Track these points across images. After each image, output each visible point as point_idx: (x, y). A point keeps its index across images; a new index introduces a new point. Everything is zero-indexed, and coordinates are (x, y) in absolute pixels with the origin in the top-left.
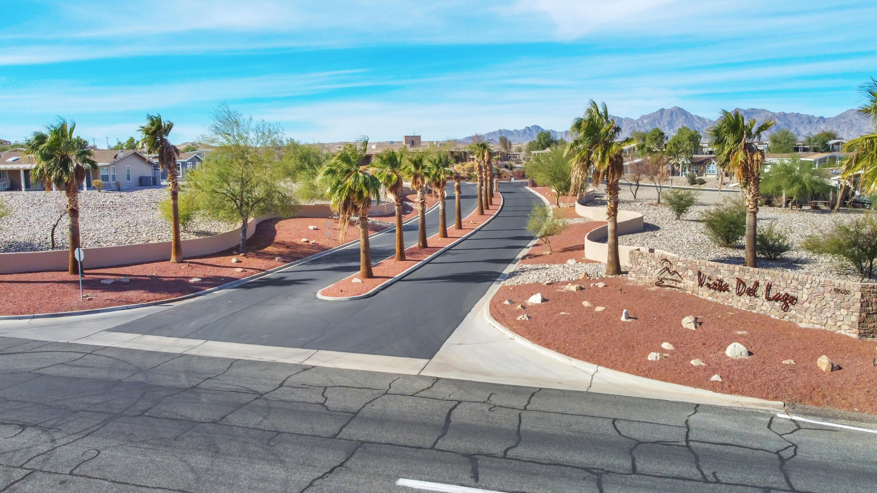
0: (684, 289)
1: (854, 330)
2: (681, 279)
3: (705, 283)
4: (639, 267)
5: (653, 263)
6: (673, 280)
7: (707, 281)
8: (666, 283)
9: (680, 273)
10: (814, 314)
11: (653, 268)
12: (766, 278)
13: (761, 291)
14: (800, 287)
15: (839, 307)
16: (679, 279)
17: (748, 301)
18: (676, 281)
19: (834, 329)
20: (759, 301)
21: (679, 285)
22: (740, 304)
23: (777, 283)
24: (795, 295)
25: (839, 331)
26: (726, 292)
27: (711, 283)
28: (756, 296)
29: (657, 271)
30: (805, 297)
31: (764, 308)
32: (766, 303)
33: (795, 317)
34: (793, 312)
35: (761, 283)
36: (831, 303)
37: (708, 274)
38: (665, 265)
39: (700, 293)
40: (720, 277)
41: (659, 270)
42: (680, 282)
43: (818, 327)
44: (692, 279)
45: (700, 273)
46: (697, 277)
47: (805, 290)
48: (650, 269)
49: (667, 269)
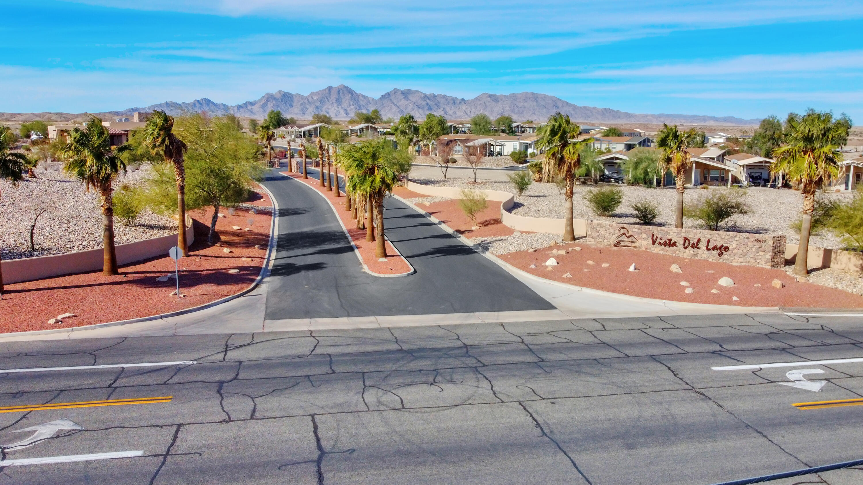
0: (639, 247)
1: (768, 264)
2: (636, 241)
3: (657, 242)
4: (597, 234)
5: (611, 230)
6: (629, 242)
7: (659, 240)
8: (622, 244)
10: (741, 256)
11: (611, 234)
12: (706, 236)
13: (703, 245)
14: (731, 240)
15: (758, 250)
16: (634, 240)
17: (692, 252)
18: (632, 242)
19: (754, 264)
20: (700, 251)
21: (634, 245)
22: (685, 254)
23: (714, 238)
24: (728, 245)
25: (758, 266)
26: (675, 247)
27: (662, 242)
28: (698, 248)
29: (615, 236)
30: (735, 246)
31: (704, 255)
32: (707, 253)
33: (728, 259)
34: (726, 256)
35: (702, 239)
36: (753, 249)
37: (659, 236)
38: (622, 231)
39: (653, 249)
40: (670, 237)
41: (617, 235)
42: (635, 242)
43: (743, 264)
44: (645, 240)
45: (653, 235)
46: (650, 238)
47: (735, 242)
48: (608, 234)
49: (624, 234)
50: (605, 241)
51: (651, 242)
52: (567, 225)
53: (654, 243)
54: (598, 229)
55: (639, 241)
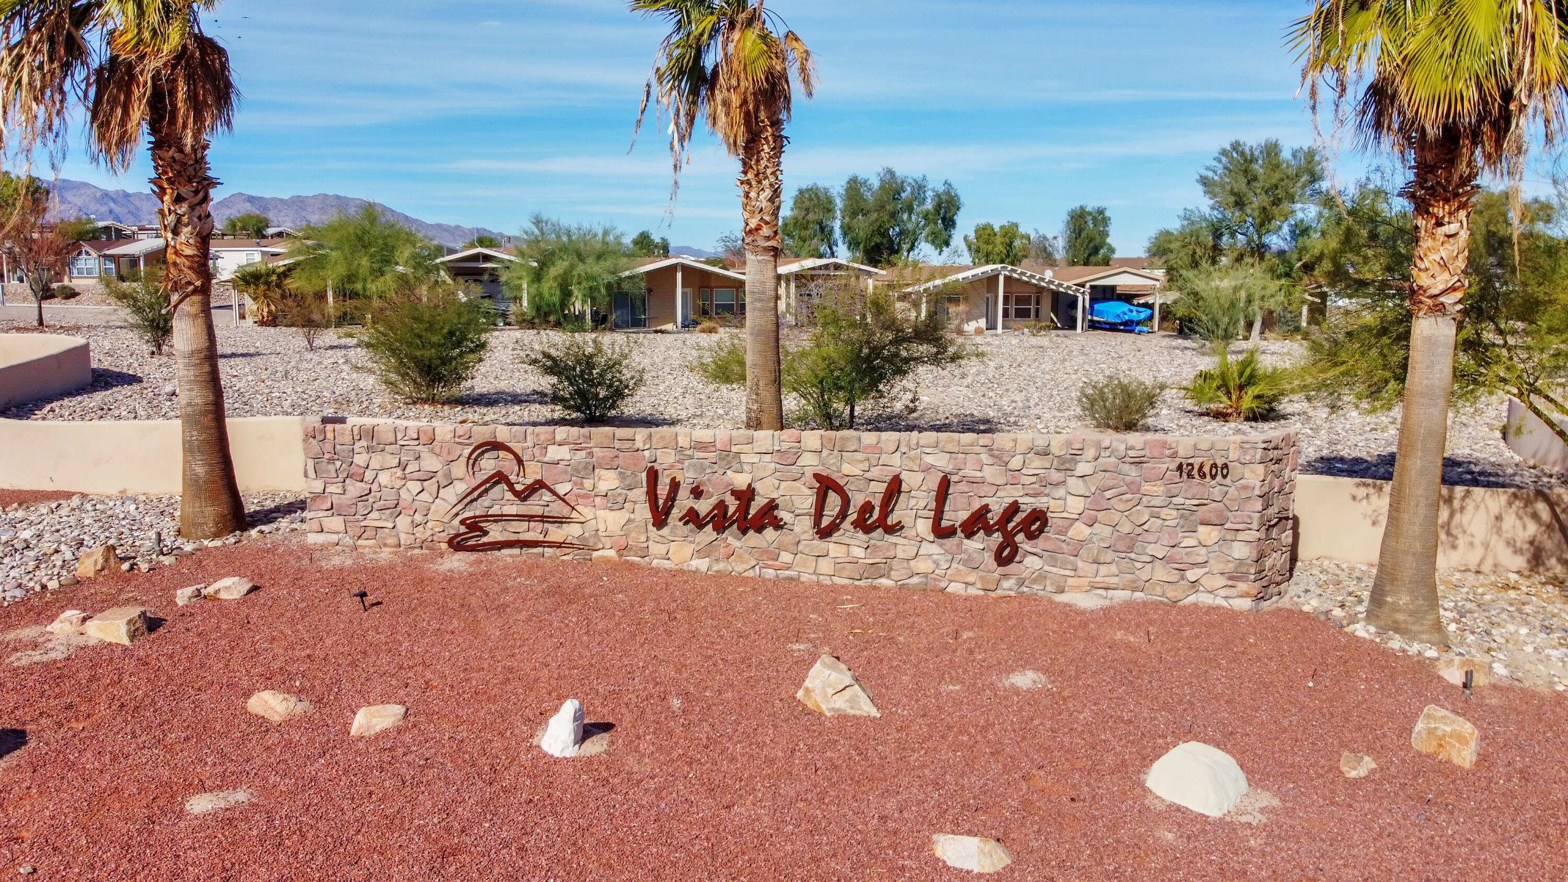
0: (583, 546)
1: (1242, 586)
2: (566, 511)
3: (676, 513)
4: (355, 488)
5: (431, 463)
6: (530, 518)
7: (684, 501)
8: (496, 533)
9: (562, 489)
10: (1109, 556)
11: (431, 485)
12: (929, 459)
13: (914, 509)
14: (1055, 476)
15: (1191, 522)
16: (557, 508)
17: (859, 552)
18: (543, 518)
19: (1172, 593)
20: (901, 546)
21: (556, 533)
22: (825, 566)
23: (968, 472)
24: (1040, 503)
25: (1192, 599)
26: (769, 533)
27: (704, 507)
28: (891, 530)
29: (451, 494)
30: (1075, 505)
31: (923, 566)
32: (933, 549)
33: (1041, 577)
34: (1032, 563)
35: (910, 480)
36: (1164, 513)
37: (687, 478)
38: (489, 465)
39: (656, 549)
40: (741, 481)
41: (461, 488)
42: (560, 521)
43: (1121, 596)
44: (615, 502)
45: (653, 476)
46: (640, 494)
47: (1073, 484)
48: (415, 487)
49: (500, 478)
50: (403, 522)
51: (644, 513)
52: (189, 448)
53: (660, 518)
54: (360, 460)
55: (586, 511)
